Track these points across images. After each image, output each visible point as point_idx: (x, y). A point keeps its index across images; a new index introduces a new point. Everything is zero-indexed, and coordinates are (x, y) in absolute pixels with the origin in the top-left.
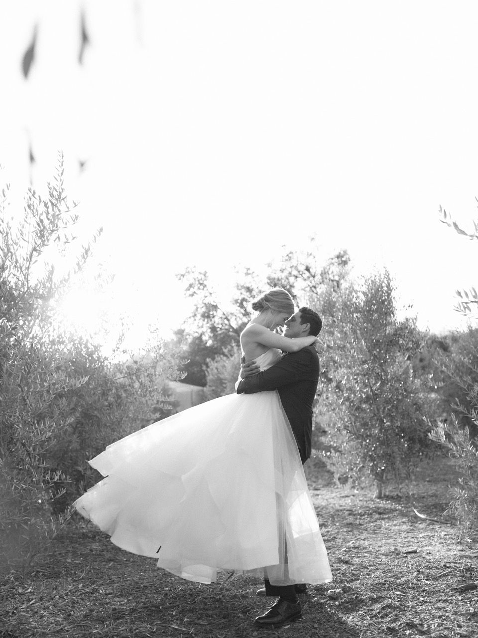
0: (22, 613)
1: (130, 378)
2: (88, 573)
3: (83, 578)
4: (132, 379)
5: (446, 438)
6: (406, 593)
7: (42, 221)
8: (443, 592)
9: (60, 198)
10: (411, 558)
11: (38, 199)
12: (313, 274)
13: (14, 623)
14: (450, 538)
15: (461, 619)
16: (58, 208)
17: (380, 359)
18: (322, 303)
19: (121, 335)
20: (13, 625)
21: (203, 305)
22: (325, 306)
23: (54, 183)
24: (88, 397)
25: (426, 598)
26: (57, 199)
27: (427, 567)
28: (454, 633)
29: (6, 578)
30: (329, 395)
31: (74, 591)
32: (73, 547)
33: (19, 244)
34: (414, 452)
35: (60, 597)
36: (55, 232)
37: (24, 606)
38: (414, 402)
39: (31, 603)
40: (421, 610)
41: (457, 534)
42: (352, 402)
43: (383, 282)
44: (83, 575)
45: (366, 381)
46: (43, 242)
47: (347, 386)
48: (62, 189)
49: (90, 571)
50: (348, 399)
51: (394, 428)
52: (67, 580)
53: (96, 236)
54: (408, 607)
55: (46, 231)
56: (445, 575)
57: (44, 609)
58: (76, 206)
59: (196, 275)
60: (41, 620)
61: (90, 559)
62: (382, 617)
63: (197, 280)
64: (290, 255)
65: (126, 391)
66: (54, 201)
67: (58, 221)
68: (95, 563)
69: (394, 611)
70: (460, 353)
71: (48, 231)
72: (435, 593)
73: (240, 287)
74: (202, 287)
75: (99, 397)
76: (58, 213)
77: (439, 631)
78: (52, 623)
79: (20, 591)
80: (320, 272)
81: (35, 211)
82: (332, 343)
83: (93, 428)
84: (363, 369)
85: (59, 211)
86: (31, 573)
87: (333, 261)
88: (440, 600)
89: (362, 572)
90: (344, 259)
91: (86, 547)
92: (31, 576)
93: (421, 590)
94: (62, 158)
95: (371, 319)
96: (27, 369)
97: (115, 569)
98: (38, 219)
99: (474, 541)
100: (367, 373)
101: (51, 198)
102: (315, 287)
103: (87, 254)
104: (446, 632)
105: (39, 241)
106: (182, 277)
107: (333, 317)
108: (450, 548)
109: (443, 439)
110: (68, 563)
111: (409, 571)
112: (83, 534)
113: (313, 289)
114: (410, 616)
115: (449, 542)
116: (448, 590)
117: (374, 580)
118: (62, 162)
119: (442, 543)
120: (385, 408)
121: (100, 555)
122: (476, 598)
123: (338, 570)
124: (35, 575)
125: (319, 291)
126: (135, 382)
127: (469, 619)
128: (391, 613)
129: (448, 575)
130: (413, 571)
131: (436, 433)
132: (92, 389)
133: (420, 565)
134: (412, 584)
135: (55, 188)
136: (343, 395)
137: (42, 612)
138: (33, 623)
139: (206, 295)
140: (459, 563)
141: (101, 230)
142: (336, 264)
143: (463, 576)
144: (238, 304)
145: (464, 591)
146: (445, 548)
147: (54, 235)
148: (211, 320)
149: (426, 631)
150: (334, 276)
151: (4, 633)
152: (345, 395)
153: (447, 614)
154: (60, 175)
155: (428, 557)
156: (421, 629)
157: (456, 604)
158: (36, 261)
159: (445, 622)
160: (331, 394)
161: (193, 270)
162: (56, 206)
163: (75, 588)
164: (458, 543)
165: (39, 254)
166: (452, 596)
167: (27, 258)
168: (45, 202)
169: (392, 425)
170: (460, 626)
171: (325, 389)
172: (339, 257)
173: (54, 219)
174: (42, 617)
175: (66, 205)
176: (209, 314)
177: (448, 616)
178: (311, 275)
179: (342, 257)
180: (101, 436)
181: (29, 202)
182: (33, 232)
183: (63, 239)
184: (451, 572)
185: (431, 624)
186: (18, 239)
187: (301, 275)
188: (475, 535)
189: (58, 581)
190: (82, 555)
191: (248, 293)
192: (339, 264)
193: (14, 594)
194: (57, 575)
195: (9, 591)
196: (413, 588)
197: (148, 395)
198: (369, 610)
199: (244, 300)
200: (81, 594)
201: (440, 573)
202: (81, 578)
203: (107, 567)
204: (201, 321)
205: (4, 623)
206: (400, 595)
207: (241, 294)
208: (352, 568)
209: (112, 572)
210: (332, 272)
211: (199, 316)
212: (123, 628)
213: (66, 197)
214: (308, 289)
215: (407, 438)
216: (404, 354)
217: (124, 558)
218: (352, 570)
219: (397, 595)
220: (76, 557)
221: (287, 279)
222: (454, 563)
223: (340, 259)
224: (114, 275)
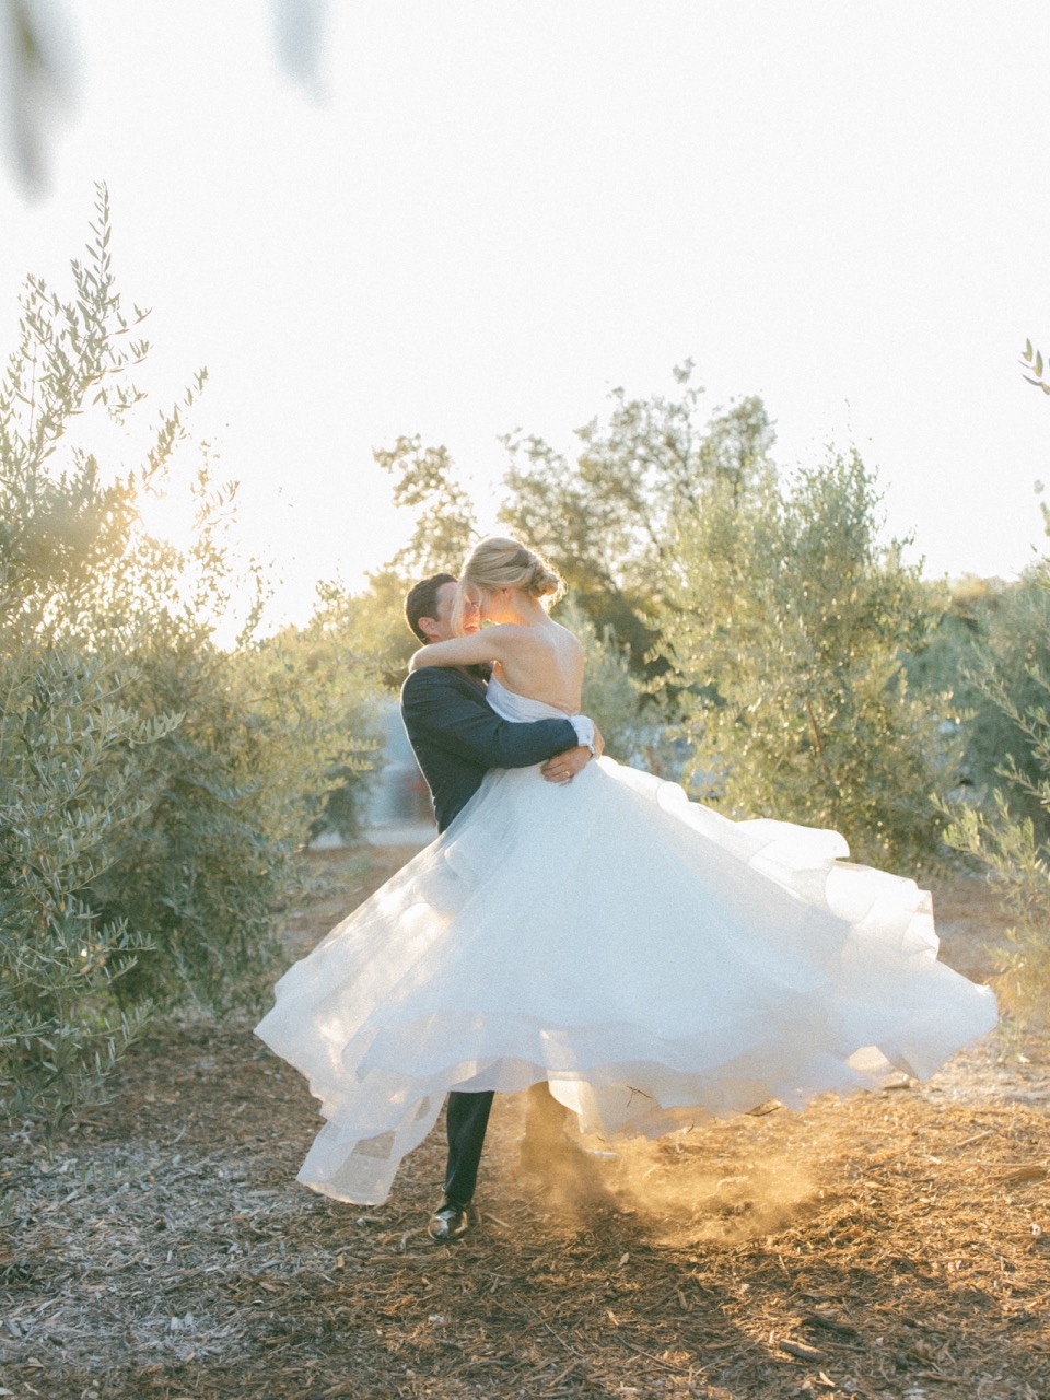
0: (48, 1223)
1: (278, 701)
2: (192, 1128)
3: (181, 1142)
4: (281, 703)
5: (981, 841)
6: (890, 1185)
7: (62, 355)
8: (971, 1185)
9: (101, 302)
10: (899, 1101)
11: (52, 301)
12: (683, 454)
13: (31, 1247)
14: (981, 1054)
15: (1014, 1250)
16: (99, 323)
17: (836, 659)
18: (709, 531)
19: (255, 606)
20: (31, 1252)
21: (438, 522)
22: (715, 538)
23: (87, 263)
24: (185, 745)
25: (933, 1198)
26: (96, 301)
27: (934, 1125)
28: (999, 1284)
29: (14, 1138)
30: (720, 735)
31: (162, 1171)
32: (159, 1066)
33: (11, 406)
34: (904, 860)
35: (132, 1186)
36: (94, 381)
37: (54, 1206)
38: (909, 753)
39: (68, 1198)
40: (924, 1228)
41: (996, 1045)
42: (770, 751)
43: (849, 483)
44: (182, 1133)
45: (805, 709)
46: (68, 403)
47: (761, 716)
48: (109, 278)
49: (196, 1124)
50: (762, 744)
51: (863, 809)
52: (145, 1143)
53: (193, 390)
54: (895, 1220)
55: (73, 379)
56: (975, 1144)
57: (98, 1213)
58: (142, 318)
59: (422, 455)
60: (91, 1239)
61: (196, 1093)
62: (839, 1245)
63: (422, 465)
64: (633, 412)
65: (268, 731)
66: (89, 306)
67: (101, 353)
68: (207, 1105)
69: (866, 1230)
70: (1008, 638)
71: (77, 378)
72: (952, 1187)
73: (519, 484)
74: (433, 483)
75: (208, 742)
76: (99, 335)
77: (965, 1278)
78: (115, 1249)
79: (45, 1169)
80: (698, 450)
81: (45, 329)
82: (729, 620)
83: (198, 814)
84: (799, 682)
85: (103, 330)
86: (67, 1128)
87: (728, 426)
88: (964, 1205)
89: (791, 1133)
90: (752, 421)
91: (186, 1066)
92: (68, 1134)
93: (922, 1178)
94: (106, 201)
95: (820, 571)
96: (38, 702)
97: (252, 1119)
98: (53, 349)
99: (1035, 1060)
100: (807, 692)
101: (81, 299)
102: (687, 484)
103: (171, 433)
104: (980, 1283)
105: (57, 404)
106: (389, 460)
107: (732, 562)
108: (981, 1076)
109: (975, 844)
110: (150, 1103)
111: (895, 1132)
112: (181, 1034)
113: (682, 487)
114: (901, 1243)
115: (978, 1062)
116: (982, 1181)
117: (818, 1154)
118: (107, 211)
119: (963, 1065)
120: (842, 766)
121: (217, 1084)
122: (1044, 1202)
123: (737, 1128)
124: (77, 1131)
126: (288, 710)
127: (1031, 1252)
128: (857, 1234)
129: (980, 1144)
130: (903, 1132)
131: (961, 830)
132: (192, 725)
133: (919, 1119)
134: (903, 1163)
135: (89, 275)
136: (750, 736)
137: (94, 1219)
138: (74, 1247)
139: (444, 501)
140: (1003, 1114)
141: (204, 374)
142: (734, 432)
143: (1013, 1148)
144: (515, 521)
145: (1017, 1184)
146: (970, 1077)
147: (92, 390)
148: (455, 557)
149: (936, 1278)
150: (729, 460)
151: (11, 1272)
152: (754, 735)
153: (981, 1238)
154: (102, 242)
155: (934, 1100)
156: (925, 1274)
157: (1000, 1213)
158: (53, 449)
159: (977, 1258)
160: (724, 732)
161: (415, 445)
162: (94, 318)
163: (164, 1164)
164: (999, 1065)
165: (60, 433)
166: (992, 1194)
167: (31, 441)
168: (68, 310)
169: (858, 804)
170: (1010, 1268)
171: (711, 724)
172: (741, 415)
173: (93, 351)
174: (93, 1233)
175: (120, 318)
176: (450, 543)
177: (983, 1244)
178: (679, 457)
179: (750, 416)
180: (215, 831)
181: (32, 307)
182: (42, 380)
183: (114, 398)
184: (986, 1138)
185: (948, 1261)
186: (10, 394)
187: (657, 456)
188: (1036, 1046)
189: (127, 1145)
190: (178, 1085)
191: (537, 498)
192: (742, 432)
193: (32, 1178)
194: (125, 1133)
195: (20, 1169)
196: (905, 1174)
197: (319, 739)
198: (810, 1227)
199: (528, 511)
200: (177, 1180)
201: (961, 1138)
202: (177, 1140)
203: (234, 1113)
204: (432, 558)
205: (11, 1246)
206: (877, 1190)
207: (523, 497)
208: (770, 1124)
209: (244, 1125)
210: (727, 451)
211: (427, 548)
212: (271, 1263)
213: (117, 297)
214: (671, 487)
215: (890, 832)
216: (889, 648)
217: (272, 1092)
218: (769, 1129)
219: (871, 1190)
220: (164, 1089)
221: (626, 465)
222: (995, 1114)
223: (742, 421)
224: (237, 484)
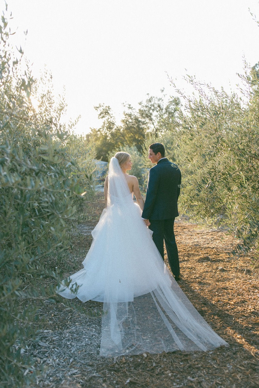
63: (104, 110)
64: (151, 99)
74: (107, 114)
80: (165, 108)
87: (171, 103)
90: (177, 102)
102: (162, 115)
106: (97, 109)
125: (164, 117)
148: (111, 130)
150: (171, 110)
161: (103, 105)
176: (110, 127)
178: (161, 109)
204: (106, 130)
214: (159, 116)
